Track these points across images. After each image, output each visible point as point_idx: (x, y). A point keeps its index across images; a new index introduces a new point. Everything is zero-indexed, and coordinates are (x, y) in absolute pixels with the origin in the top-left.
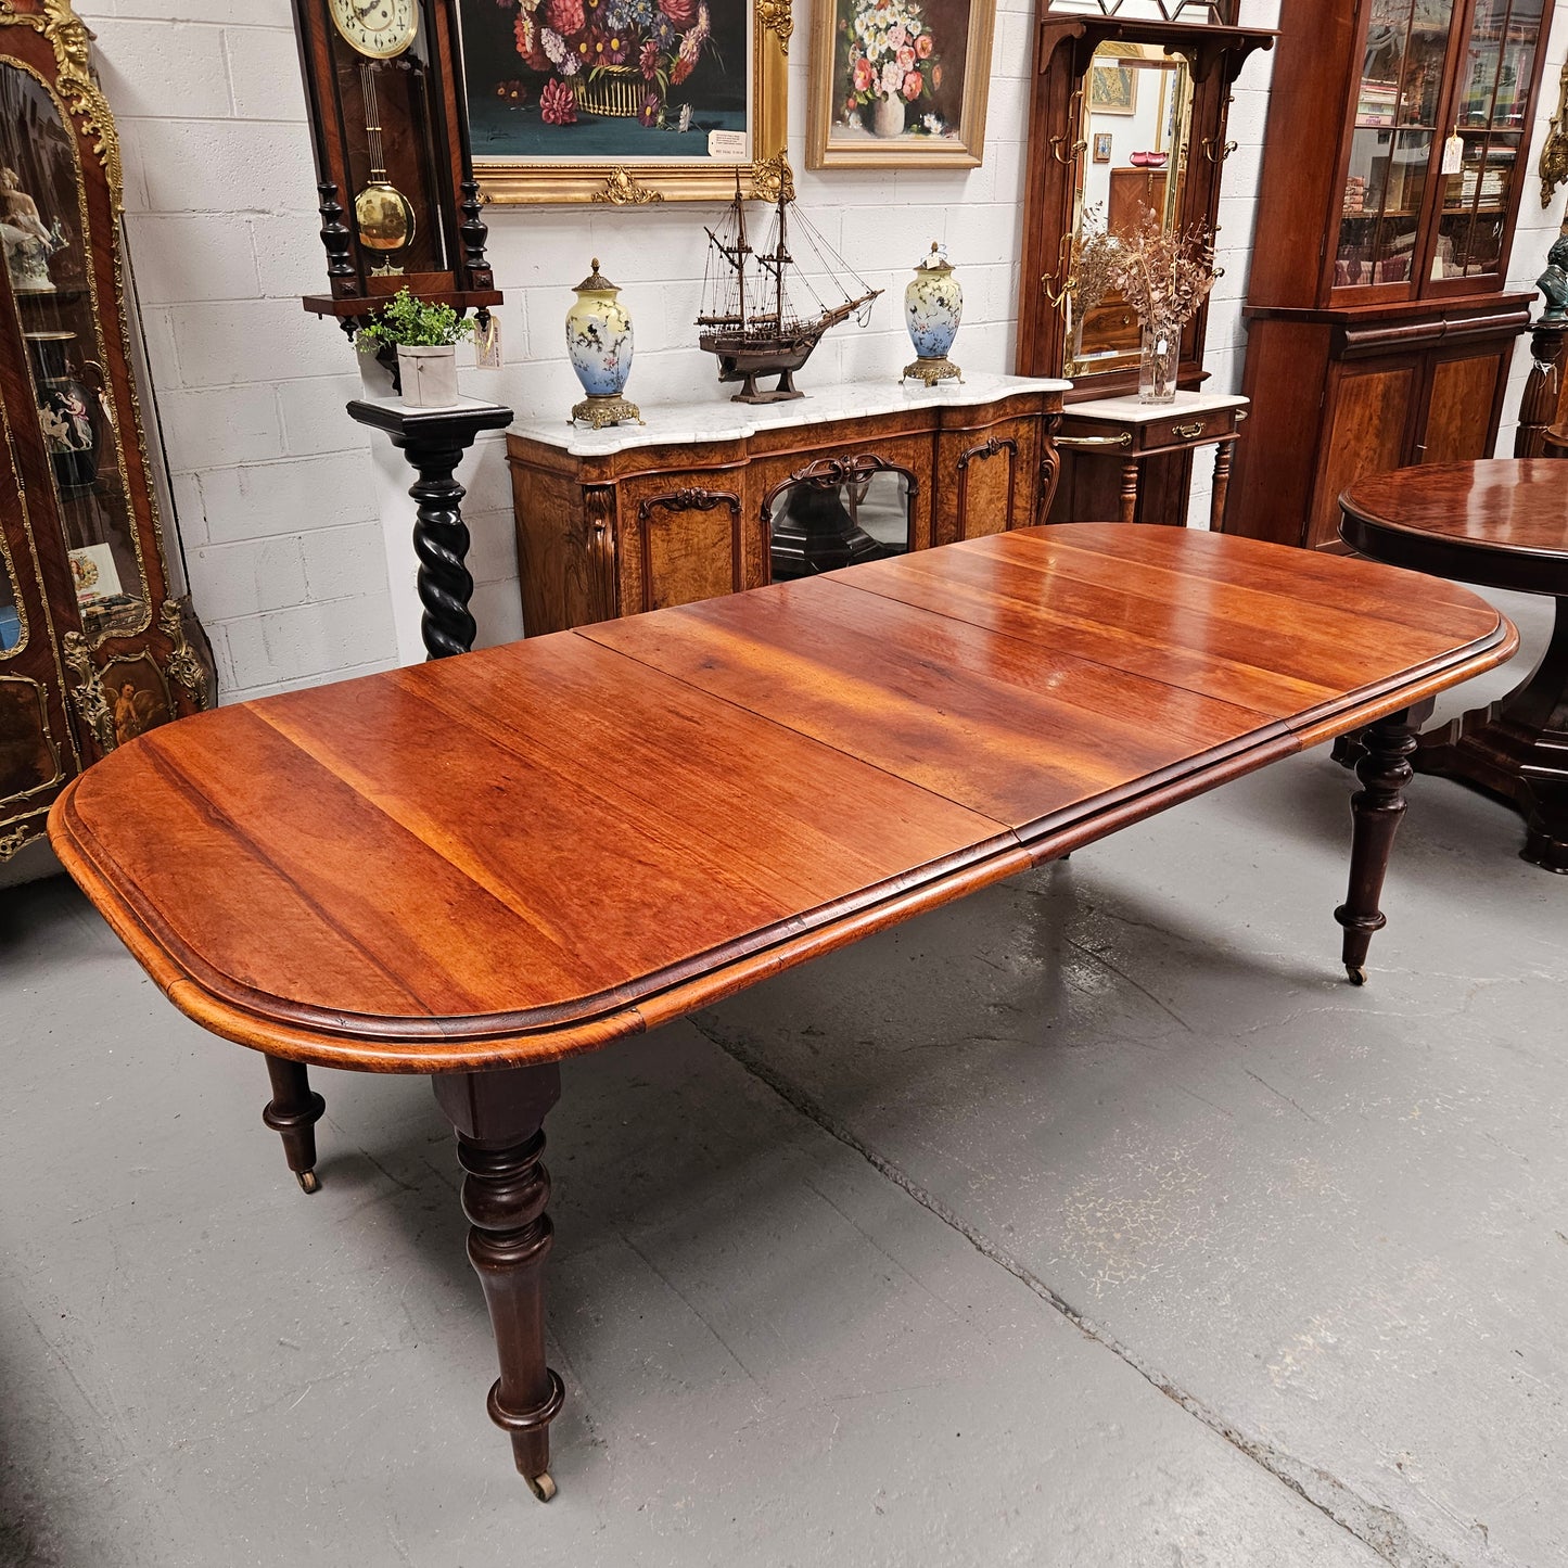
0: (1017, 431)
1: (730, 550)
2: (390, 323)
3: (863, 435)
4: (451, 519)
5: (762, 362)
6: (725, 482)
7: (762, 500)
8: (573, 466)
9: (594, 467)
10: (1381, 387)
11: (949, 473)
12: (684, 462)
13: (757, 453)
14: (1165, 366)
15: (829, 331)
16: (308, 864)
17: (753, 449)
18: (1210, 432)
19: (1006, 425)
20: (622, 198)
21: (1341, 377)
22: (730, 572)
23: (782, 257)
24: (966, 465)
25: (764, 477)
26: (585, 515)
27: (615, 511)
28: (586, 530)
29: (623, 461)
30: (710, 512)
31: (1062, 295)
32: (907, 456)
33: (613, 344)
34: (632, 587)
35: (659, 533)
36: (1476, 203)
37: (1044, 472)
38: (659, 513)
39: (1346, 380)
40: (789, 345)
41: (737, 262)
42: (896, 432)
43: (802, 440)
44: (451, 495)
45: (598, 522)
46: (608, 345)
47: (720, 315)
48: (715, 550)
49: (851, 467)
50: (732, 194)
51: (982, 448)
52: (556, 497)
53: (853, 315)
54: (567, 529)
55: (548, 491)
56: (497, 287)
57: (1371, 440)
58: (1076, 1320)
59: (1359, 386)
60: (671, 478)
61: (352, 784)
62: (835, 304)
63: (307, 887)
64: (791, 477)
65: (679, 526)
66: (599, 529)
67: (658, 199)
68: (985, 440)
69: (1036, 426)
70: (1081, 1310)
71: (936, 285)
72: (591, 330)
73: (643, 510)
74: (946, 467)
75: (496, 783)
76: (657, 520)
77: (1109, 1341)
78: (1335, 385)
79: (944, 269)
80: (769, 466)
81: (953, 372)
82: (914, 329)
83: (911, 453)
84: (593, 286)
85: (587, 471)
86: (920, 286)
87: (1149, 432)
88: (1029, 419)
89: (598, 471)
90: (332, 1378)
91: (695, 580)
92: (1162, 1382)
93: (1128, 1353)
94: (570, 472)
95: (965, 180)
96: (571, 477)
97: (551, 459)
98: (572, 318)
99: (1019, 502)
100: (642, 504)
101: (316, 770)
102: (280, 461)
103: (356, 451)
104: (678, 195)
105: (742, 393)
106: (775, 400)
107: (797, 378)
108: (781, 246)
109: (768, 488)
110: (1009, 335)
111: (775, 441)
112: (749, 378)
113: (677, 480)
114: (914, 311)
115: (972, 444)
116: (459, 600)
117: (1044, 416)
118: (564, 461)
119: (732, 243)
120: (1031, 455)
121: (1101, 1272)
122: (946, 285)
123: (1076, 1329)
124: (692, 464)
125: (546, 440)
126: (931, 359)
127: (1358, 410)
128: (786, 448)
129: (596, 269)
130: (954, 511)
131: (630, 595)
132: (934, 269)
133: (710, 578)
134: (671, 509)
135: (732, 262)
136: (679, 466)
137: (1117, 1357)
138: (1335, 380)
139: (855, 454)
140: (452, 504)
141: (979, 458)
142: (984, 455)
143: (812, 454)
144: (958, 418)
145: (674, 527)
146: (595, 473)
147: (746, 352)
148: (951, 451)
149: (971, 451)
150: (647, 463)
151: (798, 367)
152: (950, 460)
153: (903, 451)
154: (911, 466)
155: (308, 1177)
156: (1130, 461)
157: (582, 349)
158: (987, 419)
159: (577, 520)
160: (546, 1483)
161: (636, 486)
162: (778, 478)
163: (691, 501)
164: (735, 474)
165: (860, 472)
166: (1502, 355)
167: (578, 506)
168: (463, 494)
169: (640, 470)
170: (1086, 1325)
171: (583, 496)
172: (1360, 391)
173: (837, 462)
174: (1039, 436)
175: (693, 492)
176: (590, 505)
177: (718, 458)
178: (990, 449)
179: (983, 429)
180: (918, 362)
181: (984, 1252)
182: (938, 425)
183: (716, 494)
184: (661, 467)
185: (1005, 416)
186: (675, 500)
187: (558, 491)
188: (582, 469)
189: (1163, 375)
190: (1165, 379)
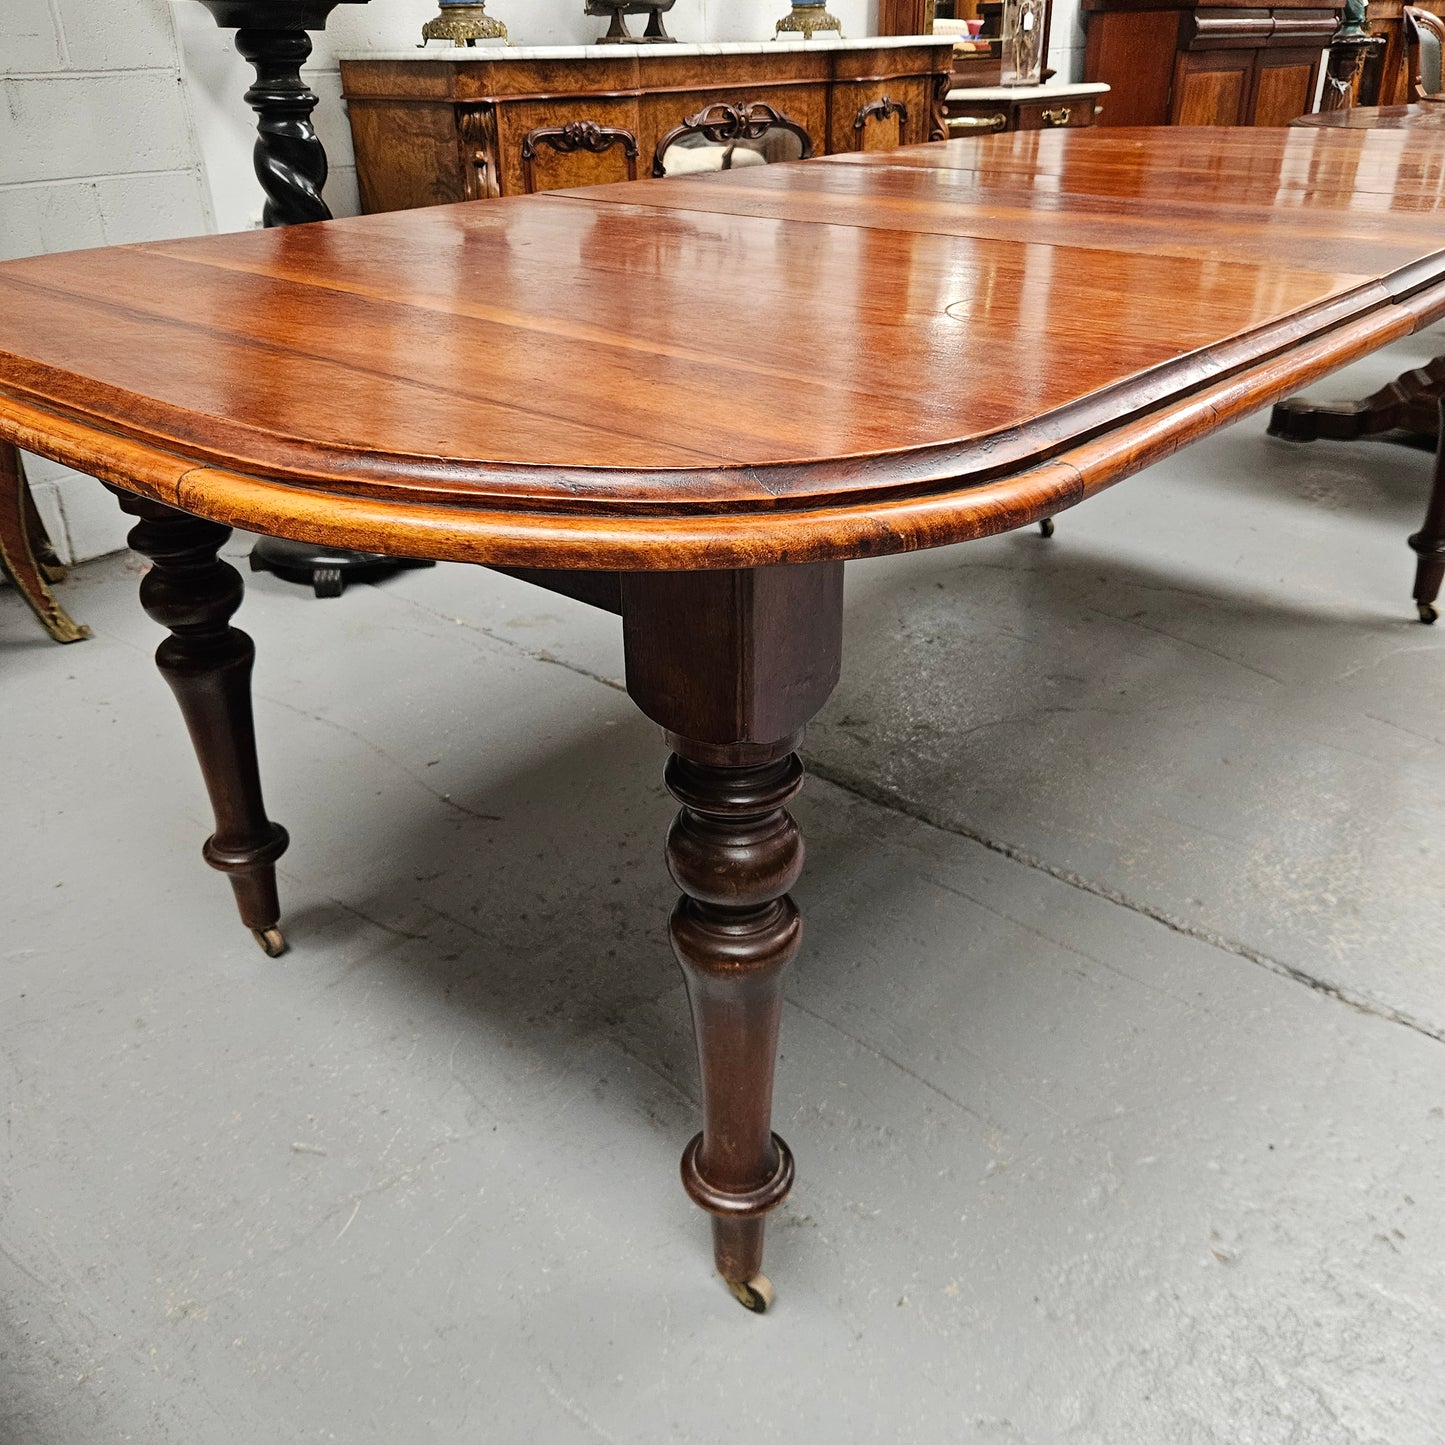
0: (906, 92)
3: (755, 77)
4: (302, 133)
6: (620, 116)
7: (653, 149)
8: (438, 86)
9: (473, 77)
10: (1218, 88)
11: (845, 135)
12: (571, 85)
13: (648, 87)
14: (1029, 44)
17: (644, 82)
18: (1074, 120)
19: (896, 83)
21: (1188, 71)
24: (864, 125)
25: (655, 115)
26: (460, 149)
27: (497, 144)
28: (462, 169)
29: (502, 79)
30: (602, 155)
32: (800, 111)
35: (546, 179)
38: (545, 153)
39: (1191, 76)
42: (791, 78)
43: (694, 76)
44: (300, 98)
45: (480, 155)
49: (747, 117)
51: (875, 106)
52: (417, 135)
54: (432, 177)
55: (405, 131)
58: (1334, 994)
59: (1201, 83)
60: (556, 108)
61: (345, 290)
63: (362, 363)
64: (684, 123)
65: (568, 172)
66: (480, 164)
68: (879, 97)
69: (926, 88)
70: (1336, 982)
73: (526, 146)
74: (842, 127)
76: (543, 163)
77: (1390, 1013)
78: (1181, 77)
80: (661, 106)
81: (833, 25)
83: (805, 108)
85: (465, 84)
87: (1022, 114)
88: (918, 79)
89: (477, 84)
90: (385, 1186)
94: (435, 97)
96: (436, 103)
97: (407, 83)
100: (525, 139)
105: (609, 34)
109: (660, 134)
111: (666, 74)
112: (617, 14)
113: (564, 110)
115: (869, 99)
117: (934, 77)
118: (426, 84)
120: (921, 124)
121: (1332, 938)
123: (1339, 1005)
124: (581, 89)
125: (402, 56)
126: (807, 8)
128: (679, 85)
134: (559, 149)
136: (566, 91)
138: (1182, 74)
139: (749, 102)
140: (302, 111)
141: (874, 117)
142: (881, 114)
143: (705, 96)
144: (853, 64)
145: (561, 171)
146: (473, 86)
148: (847, 108)
149: (867, 109)
150: (529, 83)
151: (668, 8)
152: (847, 118)
153: (797, 104)
154: (805, 124)
155: (273, 935)
158: (883, 71)
159: (447, 160)
160: (761, 1285)
161: (518, 115)
162: (670, 124)
163: (582, 138)
164: (630, 107)
165: (755, 124)
166: (1313, 66)
167: (448, 141)
168: (316, 101)
169: (521, 93)
170: (1351, 997)
171: (458, 120)
172: (1201, 90)
173: (731, 110)
174: (928, 102)
175: (584, 127)
176: (467, 133)
177: (611, 83)
178: (884, 108)
179: (878, 82)
180: (794, 13)
181: (1183, 932)
182: (832, 73)
183: (609, 131)
184: (546, 92)
185: (896, 71)
186: (563, 137)
187: (420, 127)
188: (457, 82)
189: (1028, 55)
190: (1030, 61)
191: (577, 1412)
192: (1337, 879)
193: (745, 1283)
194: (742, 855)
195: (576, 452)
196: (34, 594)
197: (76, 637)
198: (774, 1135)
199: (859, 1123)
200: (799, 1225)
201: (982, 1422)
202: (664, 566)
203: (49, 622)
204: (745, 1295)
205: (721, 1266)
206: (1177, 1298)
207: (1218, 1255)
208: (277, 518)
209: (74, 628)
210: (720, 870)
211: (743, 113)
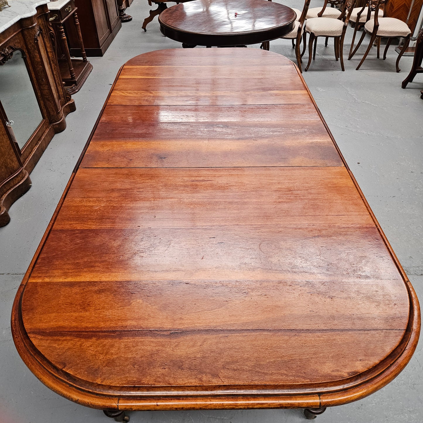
11: (33, 45)
24: (37, 41)
32: (18, 43)
37: (51, 36)
42: (13, 34)
49: (7, 53)
51: (38, 33)
68: (37, 29)
69: (43, 18)
74: (31, 43)
87: (61, 13)
99: (49, 50)
115: (35, 32)
117: (44, 15)
120: (45, 31)
130: (39, 60)
139: (6, 47)
141: (38, 37)
144: (28, 22)
148: (30, 36)
149: (36, 35)
152: (31, 40)
153: (16, 41)
154: (20, 46)
156: (60, 24)
165: (10, 54)
173: (3, 53)
174: (45, 23)
179: (36, 25)
182: (23, 27)
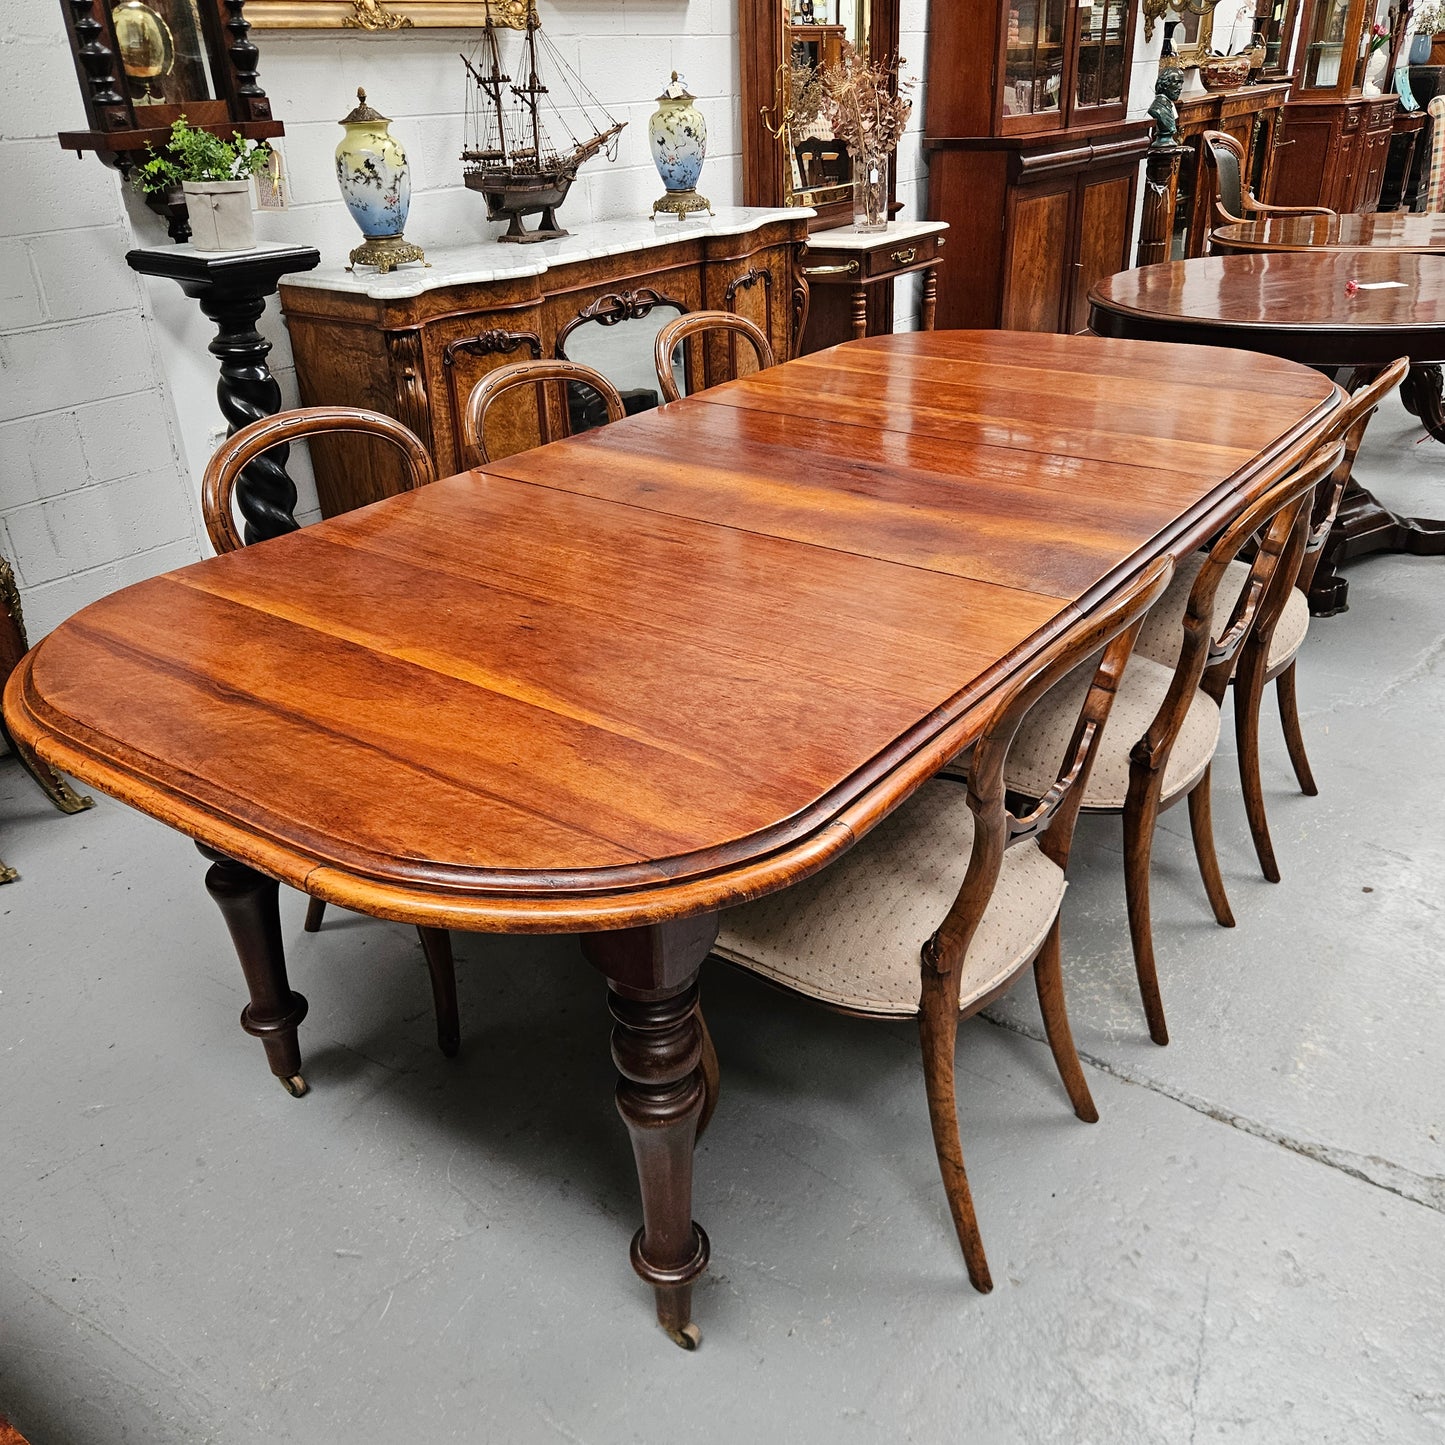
0: (769, 260)
1: (534, 393)
2: (174, 157)
3: (639, 269)
4: (259, 375)
5: (527, 200)
6: (525, 322)
7: (555, 341)
8: (370, 313)
9: (400, 311)
10: (1046, 210)
11: (718, 304)
12: (482, 302)
13: (547, 291)
14: (876, 195)
15: (582, 167)
16: (375, 727)
17: (544, 288)
18: (920, 258)
19: (760, 255)
20: (373, 23)
21: (1017, 200)
22: (536, 416)
23: (535, 87)
24: (734, 296)
25: (555, 315)
26: (391, 365)
27: (423, 358)
28: (393, 380)
29: (424, 305)
30: (511, 355)
31: (783, 127)
32: (679, 290)
33: (393, 179)
34: (444, 438)
35: (464, 379)
36: (1103, 37)
37: (796, 301)
38: (463, 359)
39: (1021, 204)
40: (552, 180)
41: (493, 93)
42: (669, 265)
43: (586, 276)
44: (257, 347)
45: (408, 370)
46: (387, 183)
47: (483, 149)
48: (520, 393)
49: (633, 302)
50: (482, 21)
51: (743, 278)
52: (350, 349)
53: (603, 150)
54: (367, 383)
55: (340, 344)
56: (275, 117)
57: (1041, 260)
58: (1106, 1068)
59: (1030, 209)
60: (470, 321)
61: (359, 642)
62: (586, 137)
63: (396, 750)
64: (580, 315)
66: (410, 377)
67: (408, 26)
68: (746, 271)
69: (787, 254)
71: (682, 115)
72: (368, 165)
73: (447, 356)
74: (715, 299)
75: (519, 623)
76: (461, 366)
77: (1145, 1082)
78: (1013, 206)
79: (685, 99)
80: (559, 304)
81: (703, 205)
82: (662, 162)
83: (683, 286)
84: (360, 118)
85: (394, 316)
86: (665, 116)
87: (873, 260)
88: (779, 248)
89: (404, 315)
90: (410, 1279)
91: (503, 426)
92: (1207, 1109)
93: (1165, 1089)
94: (365, 319)
95: (685, 10)
96: (369, 326)
97: (341, 307)
98: (345, 154)
99: (777, 331)
100: (445, 350)
101: (305, 633)
102: (43, 327)
103: (123, 312)
104: (426, 21)
105: (509, 233)
106: (543, 239)
107: (560, 215)
108: (533, 76)
109: (559, 328)
110: (735, 169)
111: (562, 278)
112: (515, 217)
113: (477, 322)
114: (662, 142)
115: (737, 274)
116: (277, 463)
117: (792, 245)
118: (358, 309)
119: (486, 74)
121: (1108, 1022)
122: (691, 114)
123: (1110, 1078)
124: (491, 304)
125: (336, 287)
126: (679, 192)
127: (1031, 233)
128: (575, 284)
129: (362, 98)
130: (726, 343)
131: (443, 447)
132: (678, 98)
133: (518, 423)
134: (474, 354)
135: (489, 92)
136: (478, 307)
137: (1155, 1094)
138: (1012, 204)
140: (259, 358)
141: (742, 288)
142: (747, 284)
143: (596, 291)
144: (723, 248)
145: (478, 372)
146: (400, 317)
147: (513, 188)
148: (719, 283)
150: (447, 305)
151: (559, 204)
152: (718, 291)
153: (675, 284)
155: (297, 1080)
156: (860, 288)
157: (360, 189)
158: (747, 248)
159: (379, 371)
160: (691, 1331)
161: (438, 330)
162: (568, 317)
163: (493, 343)
164: (533, 313)
165: (640, 307)
166: (1131, 178)
167: (380, 356)
168: (270, 347)
169: (441, 313)
170: (1118, 1072)
171: (388, 344)
172: (1031, 215)
173: (619, 298)
174: (789, 265)
175: (495, 334)
176: (397, 353)
177: (516, 297)
178: (750, 280)
179: (744, 259)
180: (668, 196)
181: (998, 1024)
182: (705, 256)
183: (517, 335)
184: (461, 309)
185: (760, 244)
186: (478, 344)
187: (353, 343)
188: (387, 314)
189: (876, 204)
190: (878, 208)
191: (567, 1432)
192: (1116, 971)
193: (680, 1330)
194: (662, 1051)
195: (551, 854)
196: (43, 775)
197: (82, 807)
198: (694, 1224)
199: (759, 1201)
200: (717, 1282)
201: (847, 1414)
202: (607, 929)
203: (58, 797)
204: (680, 1339)
205: (662, 1320)
206: (982, 1314)
207: (1011, 1280)
208: (374, 907)
209: (79, 800)
210: (649, 1063)
211: (628, 300)
